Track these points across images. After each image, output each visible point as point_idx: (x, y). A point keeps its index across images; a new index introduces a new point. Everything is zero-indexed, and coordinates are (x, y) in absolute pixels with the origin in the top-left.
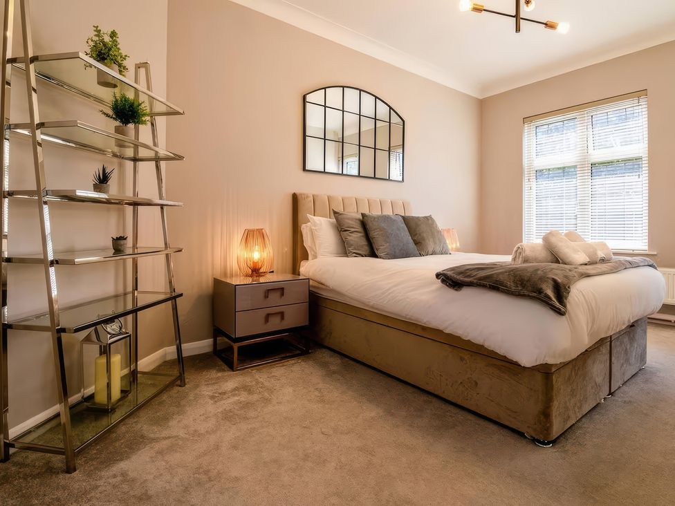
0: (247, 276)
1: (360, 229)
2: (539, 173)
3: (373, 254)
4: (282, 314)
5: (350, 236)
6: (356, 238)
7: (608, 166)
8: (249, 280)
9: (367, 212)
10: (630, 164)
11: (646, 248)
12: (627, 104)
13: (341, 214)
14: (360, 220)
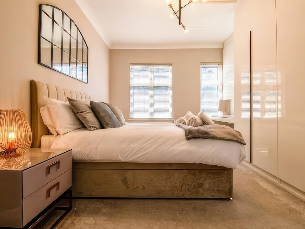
1: (90, 111)
2: (139, 88)
3: (102, 127)
4: (58, 184)
5: (87, 116)
6: (90, 117)
7: (158, 88)
10: (166, 88)
11: (172, 118)
12: (166, 66)
13: (76, 101)
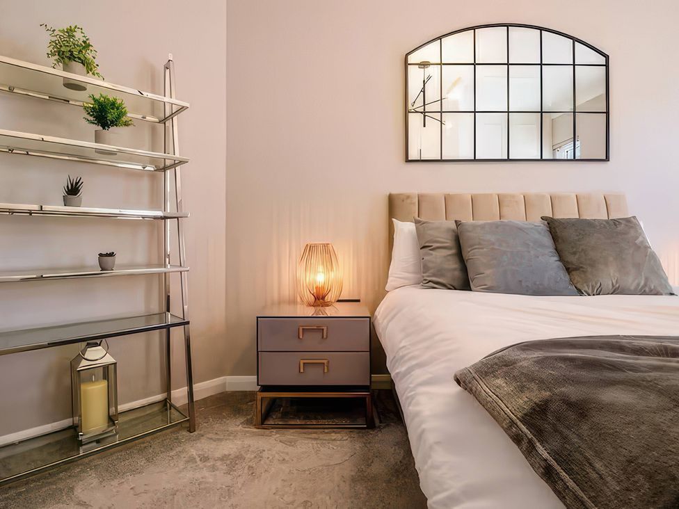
0: (310, 305)
1: (450, 243)
8: (310, 312)
9: (467, 219)
13: (424, 223)
14: (453, 231)
